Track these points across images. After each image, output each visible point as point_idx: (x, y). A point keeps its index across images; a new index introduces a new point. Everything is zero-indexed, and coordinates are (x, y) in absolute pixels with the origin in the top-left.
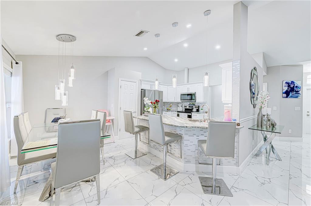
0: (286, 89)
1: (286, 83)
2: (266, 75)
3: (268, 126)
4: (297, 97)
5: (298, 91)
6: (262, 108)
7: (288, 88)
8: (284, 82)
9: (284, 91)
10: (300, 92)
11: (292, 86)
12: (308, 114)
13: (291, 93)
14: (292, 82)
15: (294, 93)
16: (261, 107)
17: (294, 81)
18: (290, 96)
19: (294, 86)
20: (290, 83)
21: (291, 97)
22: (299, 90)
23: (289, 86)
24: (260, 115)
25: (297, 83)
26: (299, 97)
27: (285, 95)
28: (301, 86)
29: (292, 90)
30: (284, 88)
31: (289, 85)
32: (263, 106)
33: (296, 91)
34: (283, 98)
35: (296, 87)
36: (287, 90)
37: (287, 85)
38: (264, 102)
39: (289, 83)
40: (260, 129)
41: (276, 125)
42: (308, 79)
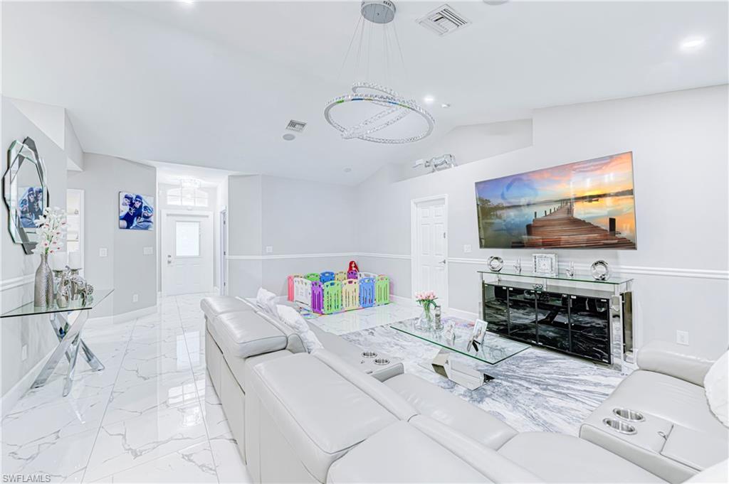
0: (125, 209)
1: (126, 197)
2: (80, 172)
3: (63, 298)
4: (146, 228)
5: (148, 217)
6: (49, 251)
7: (130, 209)
8: (122, 195)
9: (123, 214)
10: (152, 219)
11: (137, 205)
12: (170, 259)
13: (135, 218)
14: (138, 197)
15: (142, 219)
16: (47, 249)
17: (142, 196)
18: (134, 225)
19: (141, 206)
20: (134, 198)
21: (137, 227)
22: (150, 215)
23: (132, 205)
24: (44, 271)
25: (147, 201)
26: (150, 229)
27: (124, 223)
28: (152, 206)
29: (138, 213)
30: (122, 207)
31: (131, 202)
32: (51, 246)
33: (145, 217)
34: (121, 228)
35: (145, 207)
36: (128, 213)
37: (128, 202)
38: (55, 236)
39: (132, 198)
40: (44, 309)
41: (91, 290)
42: (168, 197)
